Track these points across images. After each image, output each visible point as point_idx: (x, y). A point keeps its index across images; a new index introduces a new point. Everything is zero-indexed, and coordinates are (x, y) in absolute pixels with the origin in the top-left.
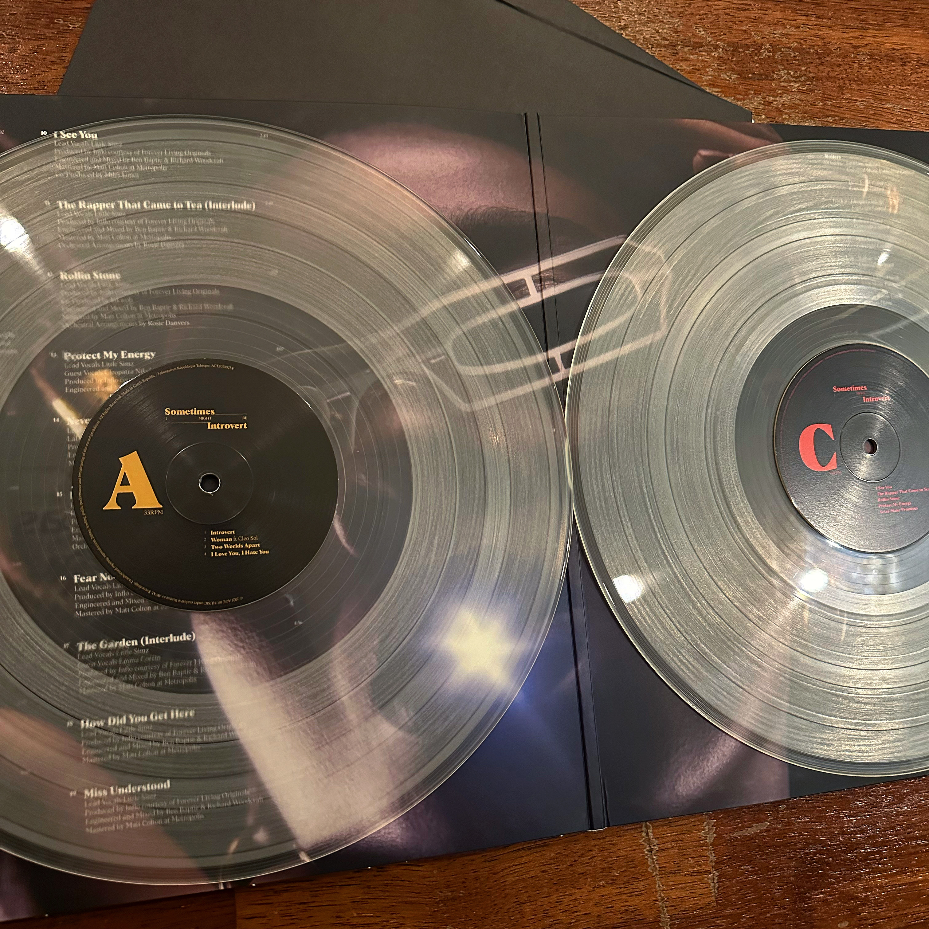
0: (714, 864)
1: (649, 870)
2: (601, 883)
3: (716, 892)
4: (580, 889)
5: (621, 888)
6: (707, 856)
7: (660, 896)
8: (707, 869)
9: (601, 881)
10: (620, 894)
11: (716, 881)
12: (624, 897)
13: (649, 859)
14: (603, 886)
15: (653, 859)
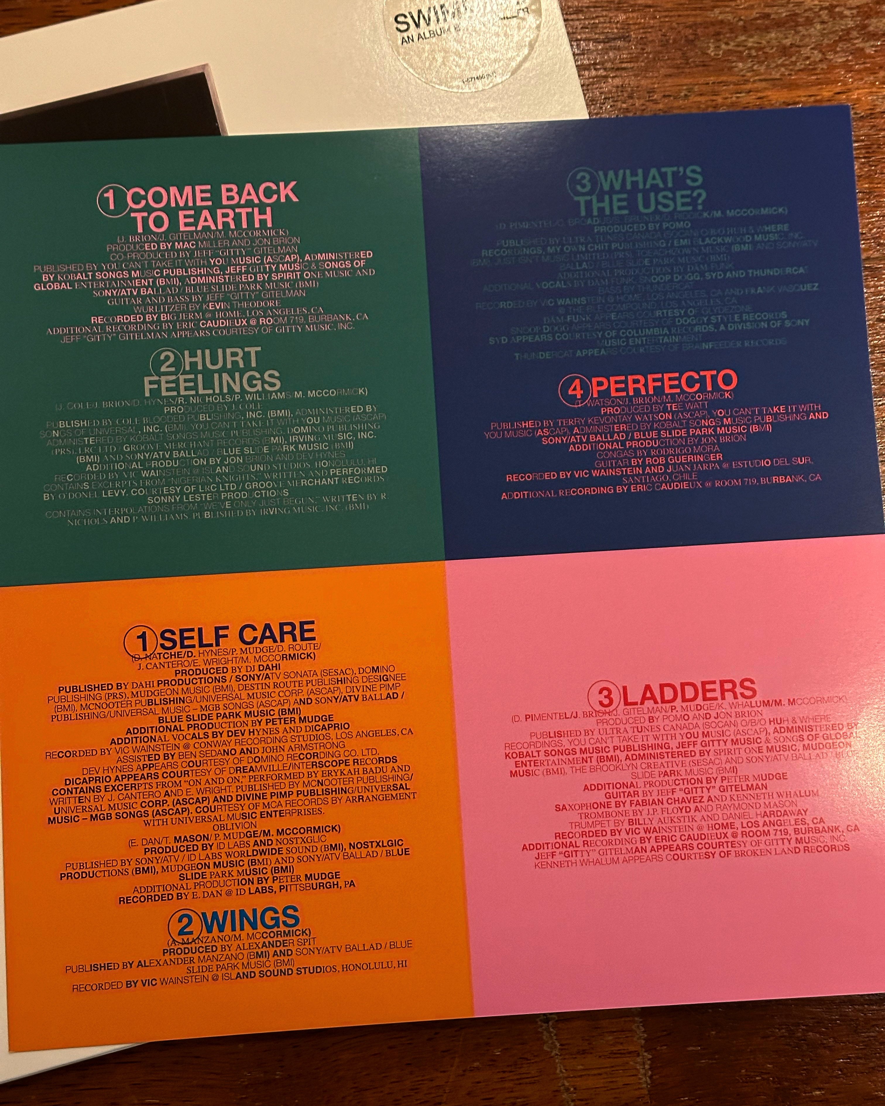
0: (643, 1042)
1: (545, 1048)
2: (476, 1064)
3: (649, 1081)
4: (444, 1072)
5: (504, 1072)
6: (631, 1031)
7: (564, 1085)
8: (632, 1048)
9: (474, 1061)
10: (503, 1080)
11: (647, 1067)
12: (507, 1085)
13: (545, 1033)
14: (478, 1068)
15: (550, 1032)
